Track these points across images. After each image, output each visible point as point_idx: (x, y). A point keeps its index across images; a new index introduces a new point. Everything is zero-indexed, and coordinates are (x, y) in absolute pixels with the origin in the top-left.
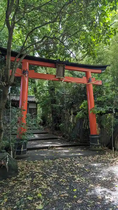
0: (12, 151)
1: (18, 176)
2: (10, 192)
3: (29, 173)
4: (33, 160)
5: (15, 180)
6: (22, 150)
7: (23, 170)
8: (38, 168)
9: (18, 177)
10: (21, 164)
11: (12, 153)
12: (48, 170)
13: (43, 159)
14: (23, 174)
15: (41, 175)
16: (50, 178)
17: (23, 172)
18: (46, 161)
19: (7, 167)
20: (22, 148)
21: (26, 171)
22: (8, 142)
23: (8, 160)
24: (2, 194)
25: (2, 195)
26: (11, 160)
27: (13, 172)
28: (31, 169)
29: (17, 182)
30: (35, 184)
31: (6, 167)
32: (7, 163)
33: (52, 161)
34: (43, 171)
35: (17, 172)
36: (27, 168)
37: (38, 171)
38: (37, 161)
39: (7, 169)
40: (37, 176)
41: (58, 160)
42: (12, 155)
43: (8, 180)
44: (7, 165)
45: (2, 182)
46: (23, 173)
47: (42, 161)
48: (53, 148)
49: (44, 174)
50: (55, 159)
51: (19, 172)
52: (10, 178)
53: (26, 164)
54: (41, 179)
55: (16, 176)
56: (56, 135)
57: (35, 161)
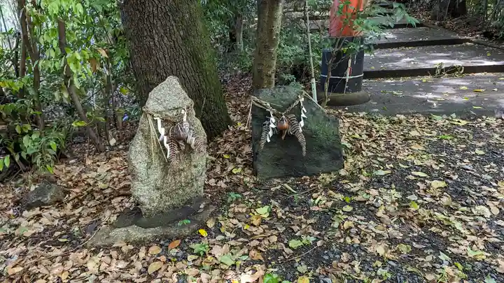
0: (314, 81)
1: (343, 172)
2: (319, 243)
3: (382, 164)
4: (389, 113)
5: (334, 186)
6: (348, 78)
7: (359, 151)
8: (416, 147)
9: (344, 178)
10: (347, 125)
11: (314, 86)
12: (466, 164)
13: (426, 110)
14: (361, 167)
15: (436, 184)
16: (489, 203)
17: (359, 157)
18: (440, 120)
19: (301, 139)
20: (349, 69)
21: (370, 154)
22: (300, 50)
23: (303, 115)
24: (287, 245)
25: (287, 250)
26: (313, 113)
27: (325, 157)
28: (390, 148)
29: (340, 196)
30: (421, 225)
31: (297, 139)
32: (302, 123)
33: (464, 123)
34: (442, 165)
35: (337, 157)
36: (375, 146)
37: (420, 163)
38: (402, 117)
39: (301, 147)
40: (422, 186)
41: (491, 120)
42: (314, 92)
43: (305, 180)
44: (301, 130)
45: (286, 185)
46: (360, 161)
47: (422, 119)
48: (454, 72)
49: (448, 177)
50: (480, 114)
51: (345, 158)
52: (314, 176)
53: (367, 128)
54: (445, 200)
55: (335, 171)
56: (451, 30)
57: (396, 119)
